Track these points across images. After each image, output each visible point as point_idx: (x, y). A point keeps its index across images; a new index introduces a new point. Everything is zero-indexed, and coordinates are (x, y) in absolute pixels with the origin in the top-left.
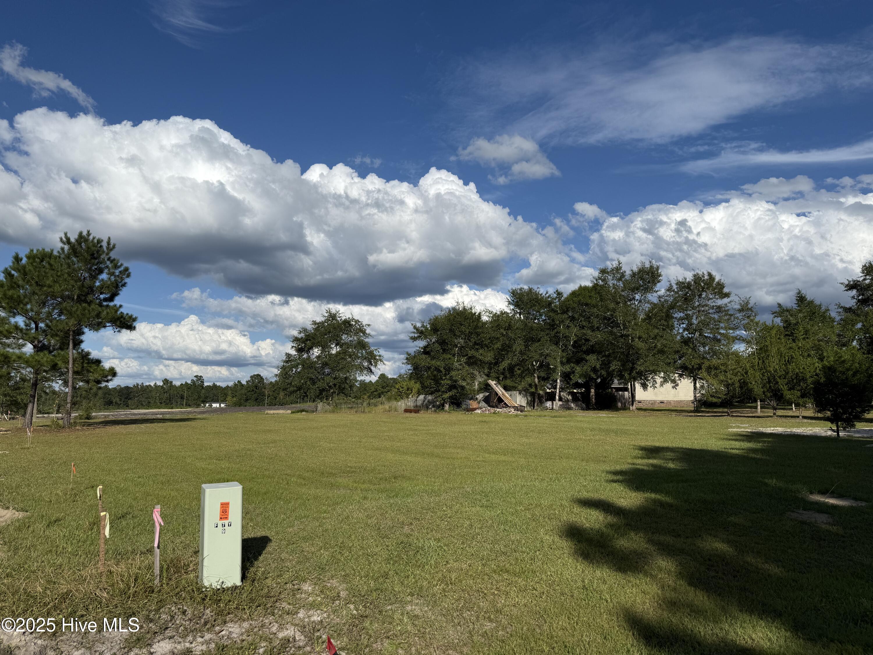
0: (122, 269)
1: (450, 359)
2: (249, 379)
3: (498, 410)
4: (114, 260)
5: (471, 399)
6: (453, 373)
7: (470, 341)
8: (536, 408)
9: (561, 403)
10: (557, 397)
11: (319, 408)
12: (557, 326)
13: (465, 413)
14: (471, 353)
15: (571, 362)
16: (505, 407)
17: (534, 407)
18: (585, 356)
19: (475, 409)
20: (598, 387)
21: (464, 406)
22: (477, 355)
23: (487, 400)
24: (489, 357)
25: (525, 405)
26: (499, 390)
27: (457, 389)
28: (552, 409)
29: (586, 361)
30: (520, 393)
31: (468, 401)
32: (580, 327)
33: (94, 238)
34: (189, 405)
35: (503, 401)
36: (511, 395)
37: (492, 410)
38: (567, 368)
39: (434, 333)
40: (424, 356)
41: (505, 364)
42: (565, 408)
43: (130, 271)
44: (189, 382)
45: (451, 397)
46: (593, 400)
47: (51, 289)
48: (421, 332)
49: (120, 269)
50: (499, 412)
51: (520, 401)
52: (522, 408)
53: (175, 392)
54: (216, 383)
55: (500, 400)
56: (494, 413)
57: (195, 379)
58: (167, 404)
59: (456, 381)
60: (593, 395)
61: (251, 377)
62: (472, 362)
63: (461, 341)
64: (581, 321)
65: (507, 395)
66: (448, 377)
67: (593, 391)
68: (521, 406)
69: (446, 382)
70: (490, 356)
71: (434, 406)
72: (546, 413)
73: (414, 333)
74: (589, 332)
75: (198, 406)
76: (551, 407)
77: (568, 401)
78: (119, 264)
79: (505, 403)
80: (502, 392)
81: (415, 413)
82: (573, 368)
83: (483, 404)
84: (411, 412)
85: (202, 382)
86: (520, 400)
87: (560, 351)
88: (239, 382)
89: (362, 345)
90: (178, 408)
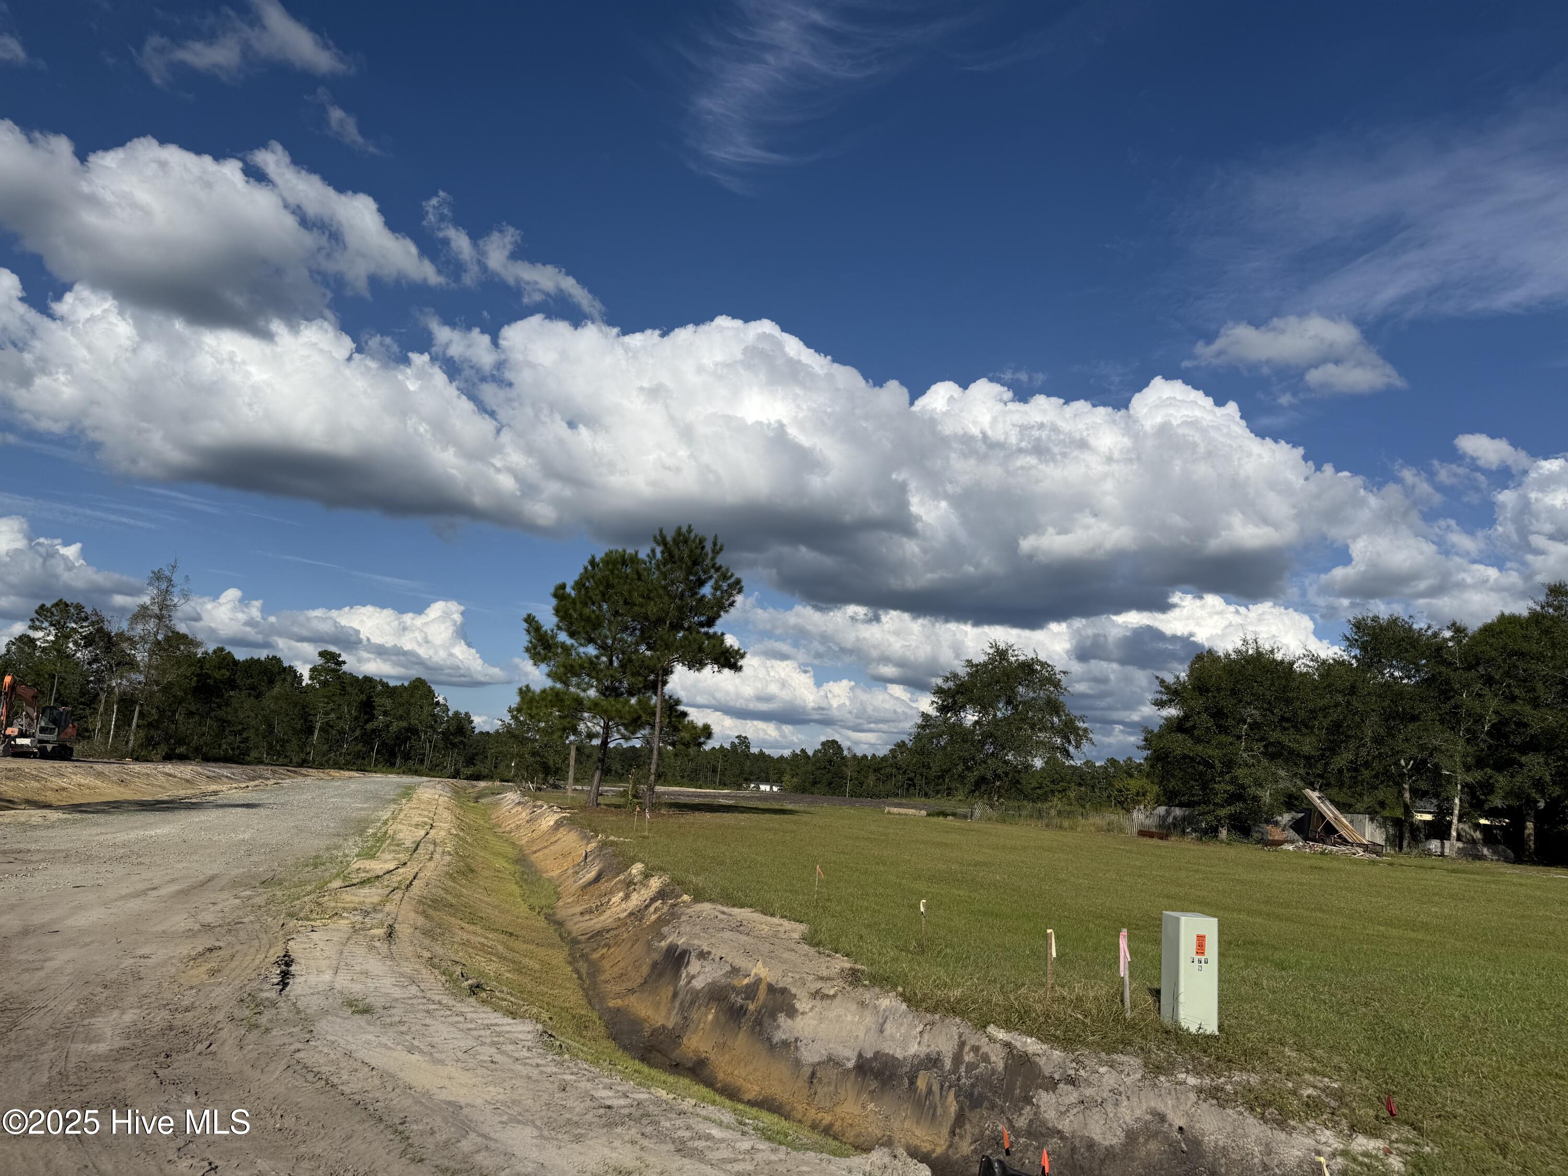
0: (732, 580)
1: (1231, 744)
2: (820, 747)
3: (1330, 848)
4: (720, 567)
5: (1268, 822)
6: (1240, 772)
7: (1273, 713)
8: (1405, 849)
9: (1460, 845)
10: (1454, 834)
11: (977, 813)
12: (1456, 692)
13: (1263, 849)
14: (1275, 736)
15: (1488, 766)
16: (1341, 844)
17: (1401, 848)
18: (1516, 755)
19: (1281, 843)
20: (1540, 818)
21: (1256, 835)
22: (1285, 739)
23: (1299, 827)
24: (1308, 745)
25: (1383, 844)
26: (1329, 811)
27: (1245, 801)
28: (1442, 855)
29: (1521, 766)
30: (1372, 820)
31: (1264, 825)
32: (1506, 697)
33: (696, 536)
34: (724, 785)
35: (1337, 832)
36: (1351, 822)
37: (1319, 847)
38: (1476, 776)
39: (1201, 695)
40: (1180, 736)
41: (1342, 760)
42: (1470, 855)
43: (743, 584)
44: (727, 746)
45: (1231, 817)
46: (1531, 843)
47: (643, 610)
48: (1176, 693)
49: (730, 582)
50: (1331, 852)
51: (1372, 835)
52: (1378, 848)
53: (705, 762)
54: (764, 750)
55: (1330, 830)
56: (1321, 853)
57: (737, 741)
58: (692, 780)
59: (1243, 787)
60: (1529, 835)
61: (823, 744)
62: (1276, 753)
63: (1252, 713)
64: (1508, 686)
65: (1344, 820)
66: (1227, 777)
67: (1530, 825)
68: (1374, 844)
69: (1222, 787)
70: (1310, 744)
71: (1194, 830)
72: (1427, 862)
73: (1161, 692)
74: (1528, 709)
75: (739, 787)
76: (1439, 850)
77: (1473, 842)
78: (729, 574)
79: (1340, 837)
80: (1333, 813)
81: (1161, 838)
82: (1490, 777)
83: (1292, 834)
84: (1153, 837)
85: (748, 747)
86: (1372, 833)
87: (1462, 742)
88: (803, 751)
89: (1054, 707)
90: (709, 788)
